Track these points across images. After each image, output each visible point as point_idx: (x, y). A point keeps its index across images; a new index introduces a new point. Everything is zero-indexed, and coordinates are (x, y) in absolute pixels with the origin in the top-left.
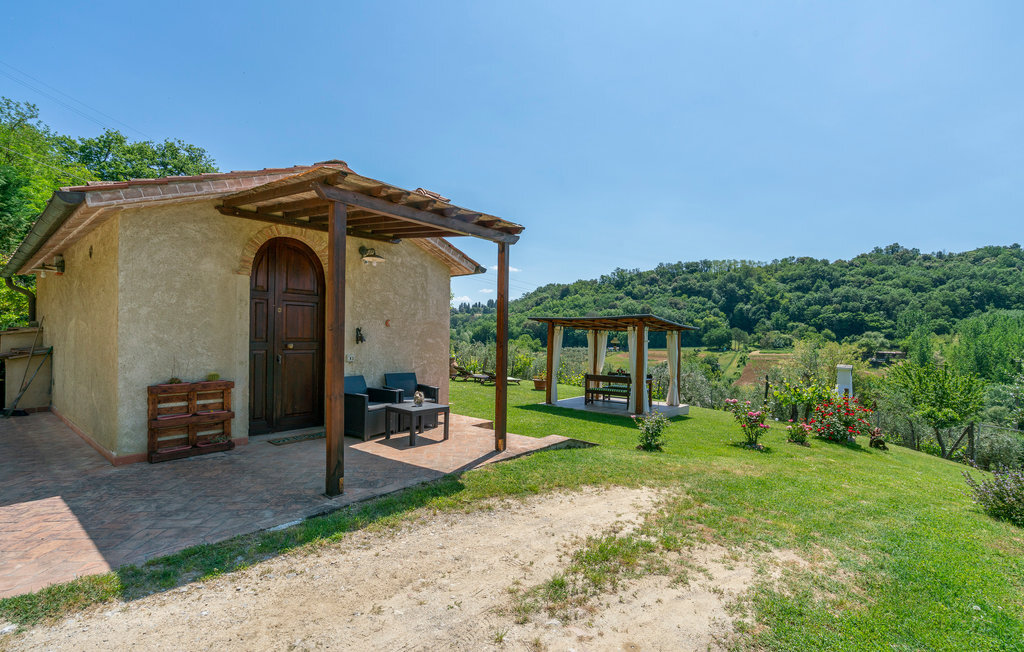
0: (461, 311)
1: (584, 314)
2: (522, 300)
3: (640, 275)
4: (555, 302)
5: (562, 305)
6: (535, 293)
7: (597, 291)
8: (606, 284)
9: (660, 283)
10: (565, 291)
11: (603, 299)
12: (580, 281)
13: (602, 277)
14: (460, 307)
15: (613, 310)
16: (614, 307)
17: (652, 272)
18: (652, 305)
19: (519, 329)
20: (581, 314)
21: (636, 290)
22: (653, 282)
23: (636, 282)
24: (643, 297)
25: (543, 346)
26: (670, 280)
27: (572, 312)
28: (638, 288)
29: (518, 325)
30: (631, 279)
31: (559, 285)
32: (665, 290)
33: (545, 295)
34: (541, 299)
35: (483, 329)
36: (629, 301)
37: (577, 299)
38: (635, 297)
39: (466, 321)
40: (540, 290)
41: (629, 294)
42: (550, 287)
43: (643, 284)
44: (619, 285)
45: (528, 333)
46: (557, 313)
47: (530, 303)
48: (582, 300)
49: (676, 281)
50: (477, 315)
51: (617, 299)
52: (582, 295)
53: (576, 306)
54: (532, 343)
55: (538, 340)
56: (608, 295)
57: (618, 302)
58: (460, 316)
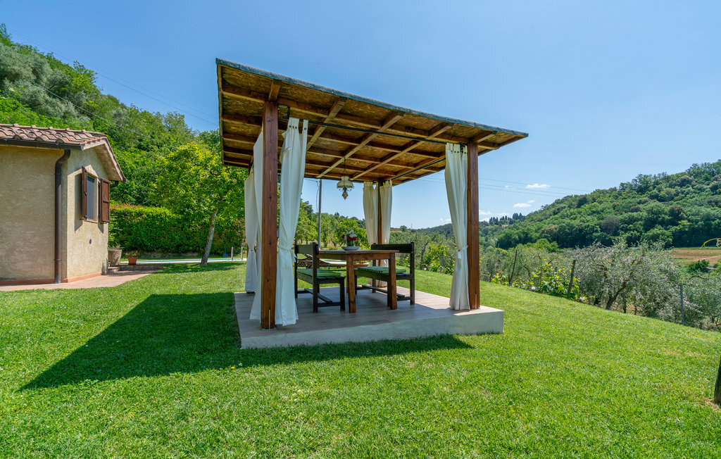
0: (491, 223)
1: (602, 219)
2: (541, 211)
3: (667, 178)
4: (572, 210)
5: (579, 213)
6: (553, 205)
7: (616, 197)
8: (627, 190)
9: (694, 183)
10: (582, 201)
11: (624, 205)
12: (598, 191)
13: (622, 184)
14: (490, 220)
15: (635, 214)
16: (637, 210)
17: (683, 174)
18: (684, 206)
19: (538, 235)
20: (599, 219)
21: (662, 193)
22: (684, 183)
23: (663, 186)
24: (672, 199)
25: (560, 247)
26: (707, 179)
27: (589, 218)
28: (665, 190)
29: (536, 231)
30: (657, 183)
31: (576, 196)
32: (701, 190)
33: (562, 205)
34: (558, 209)
35: (506, 235)
36: (654, 204)
37: (594, 206)
38: (662, 200)
39: (496, 230)
40: (558, 202)
41: (652, 197)
42: (566, 199)
43: (671, 186)
44: (642, 190)
45: (546, 237)
46: (575, 219)
47: (548, 213)
48: (600, 207)
49: (716, 179)
50: (504, 226)
51: (640, 203)
52: (600, 203)
53: (594, 212)
54: (549, 245)
55: (555, 243)
56: (629, 200)
57: (641, 206)
58: (490, 227)
